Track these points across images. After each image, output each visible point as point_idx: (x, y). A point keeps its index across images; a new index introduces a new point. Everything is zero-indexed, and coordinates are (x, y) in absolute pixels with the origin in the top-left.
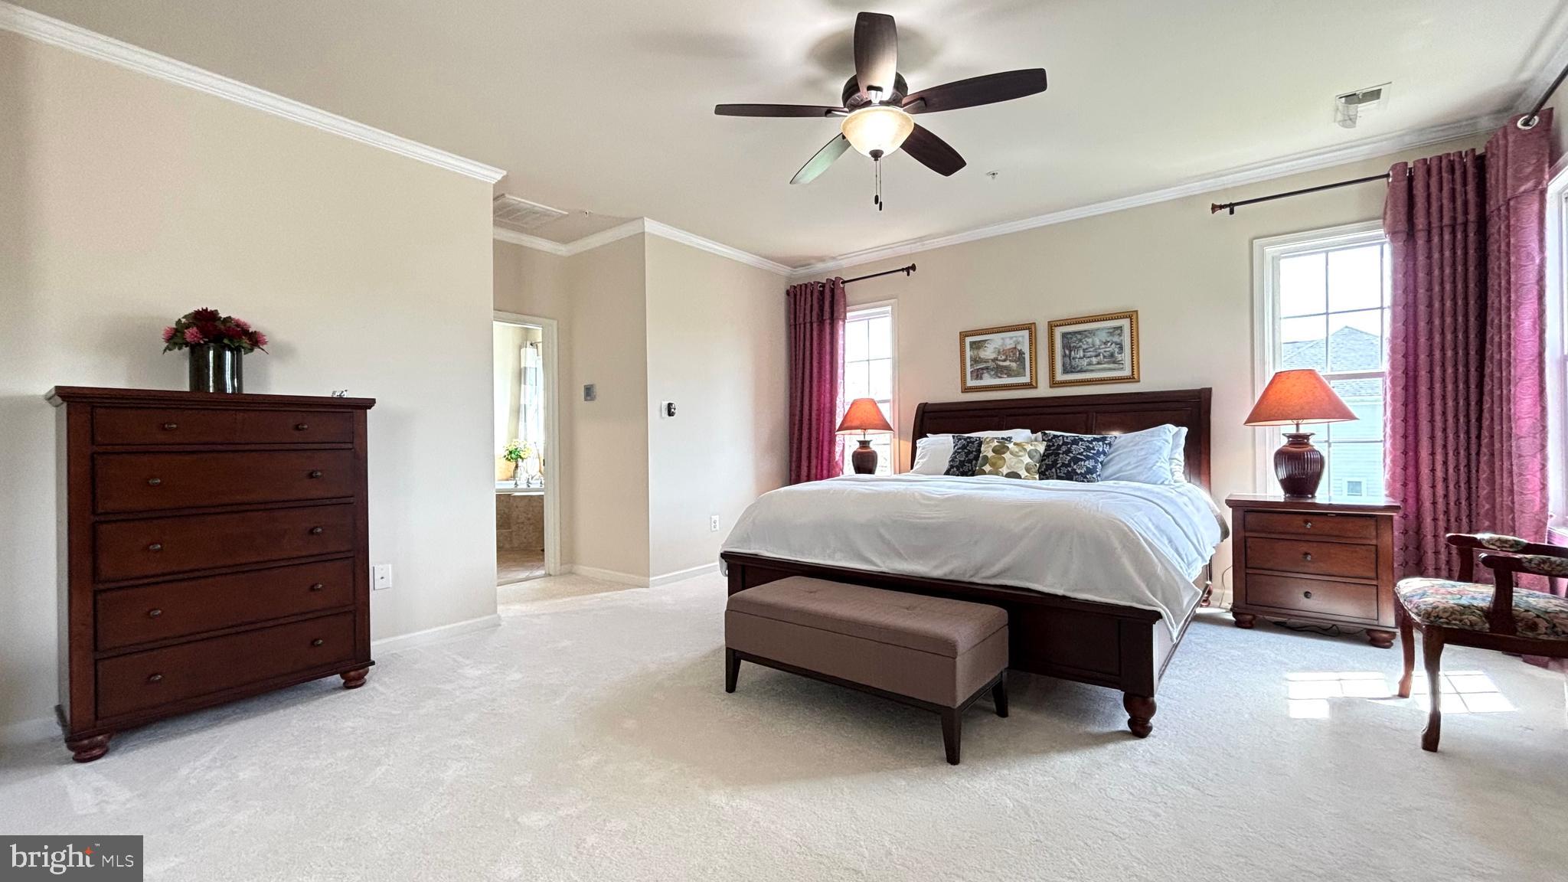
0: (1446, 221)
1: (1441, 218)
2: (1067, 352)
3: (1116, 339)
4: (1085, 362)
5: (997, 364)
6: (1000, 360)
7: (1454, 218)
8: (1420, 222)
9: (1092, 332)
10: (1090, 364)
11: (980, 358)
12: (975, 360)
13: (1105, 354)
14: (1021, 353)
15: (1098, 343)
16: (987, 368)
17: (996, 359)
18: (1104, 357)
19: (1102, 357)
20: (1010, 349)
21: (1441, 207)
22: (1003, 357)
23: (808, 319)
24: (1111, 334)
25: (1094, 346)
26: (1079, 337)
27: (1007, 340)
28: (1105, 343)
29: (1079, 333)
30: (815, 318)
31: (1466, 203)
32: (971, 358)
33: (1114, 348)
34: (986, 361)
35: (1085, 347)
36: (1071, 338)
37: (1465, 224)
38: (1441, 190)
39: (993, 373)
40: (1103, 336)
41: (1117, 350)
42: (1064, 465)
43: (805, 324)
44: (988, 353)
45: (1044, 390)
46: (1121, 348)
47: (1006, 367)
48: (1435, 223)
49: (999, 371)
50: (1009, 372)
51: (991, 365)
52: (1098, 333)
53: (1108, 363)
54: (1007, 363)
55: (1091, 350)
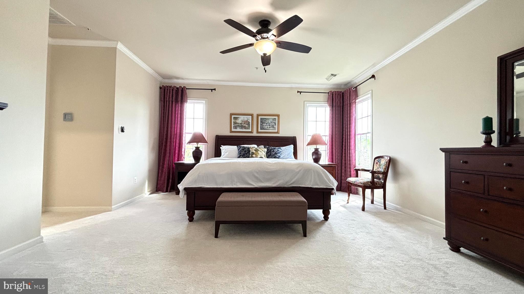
0: (338, 105)
1: (337, 104)
2: (262, 124)
3: (274, 121)
4: (266, 127)
5: (241, 125)
6: (243, 124)
7: (339, 105)
8: (334, 105)
9: (268, 119)
10: (267, 128)
11: (236, 122)
12: (235, 123)
13: (271, 125)
14: (249, 122)
15: (270, 122)
16: (238, 126)
17: (241, 123)
18: (271, 126)
19: (270, 126)
20: (246, 121)
21: (337, 102)
22: (244, 123)
23: (171, 100)
24: (273, 120)
25: (269, 123)
26: (265, 120)
27: (245, 118)
28: (272, 122)
29: (265, 119)
30: (174, 100)
31: (341, 102)
32: (234, 122)
33: (274, 124)
34: (238, 124)
35: (266, 123)
36: (263, 120)
37: (341, 106)
38: (337, 98)
39: (240, 127)
40: (271, 120)
41: (274, 125)
42: (273, 155)
43: (169, 101)
44: (239, 121)
45: (255, 134)
46: (275, 124)
47: (245, 126)
48: (336, 105)
49: (242, 127)
50: (245, 128)
51: (240, 125)
52: (270, 119)
53: (272, 128)
54: (245, 125)
55: (268, 124)
